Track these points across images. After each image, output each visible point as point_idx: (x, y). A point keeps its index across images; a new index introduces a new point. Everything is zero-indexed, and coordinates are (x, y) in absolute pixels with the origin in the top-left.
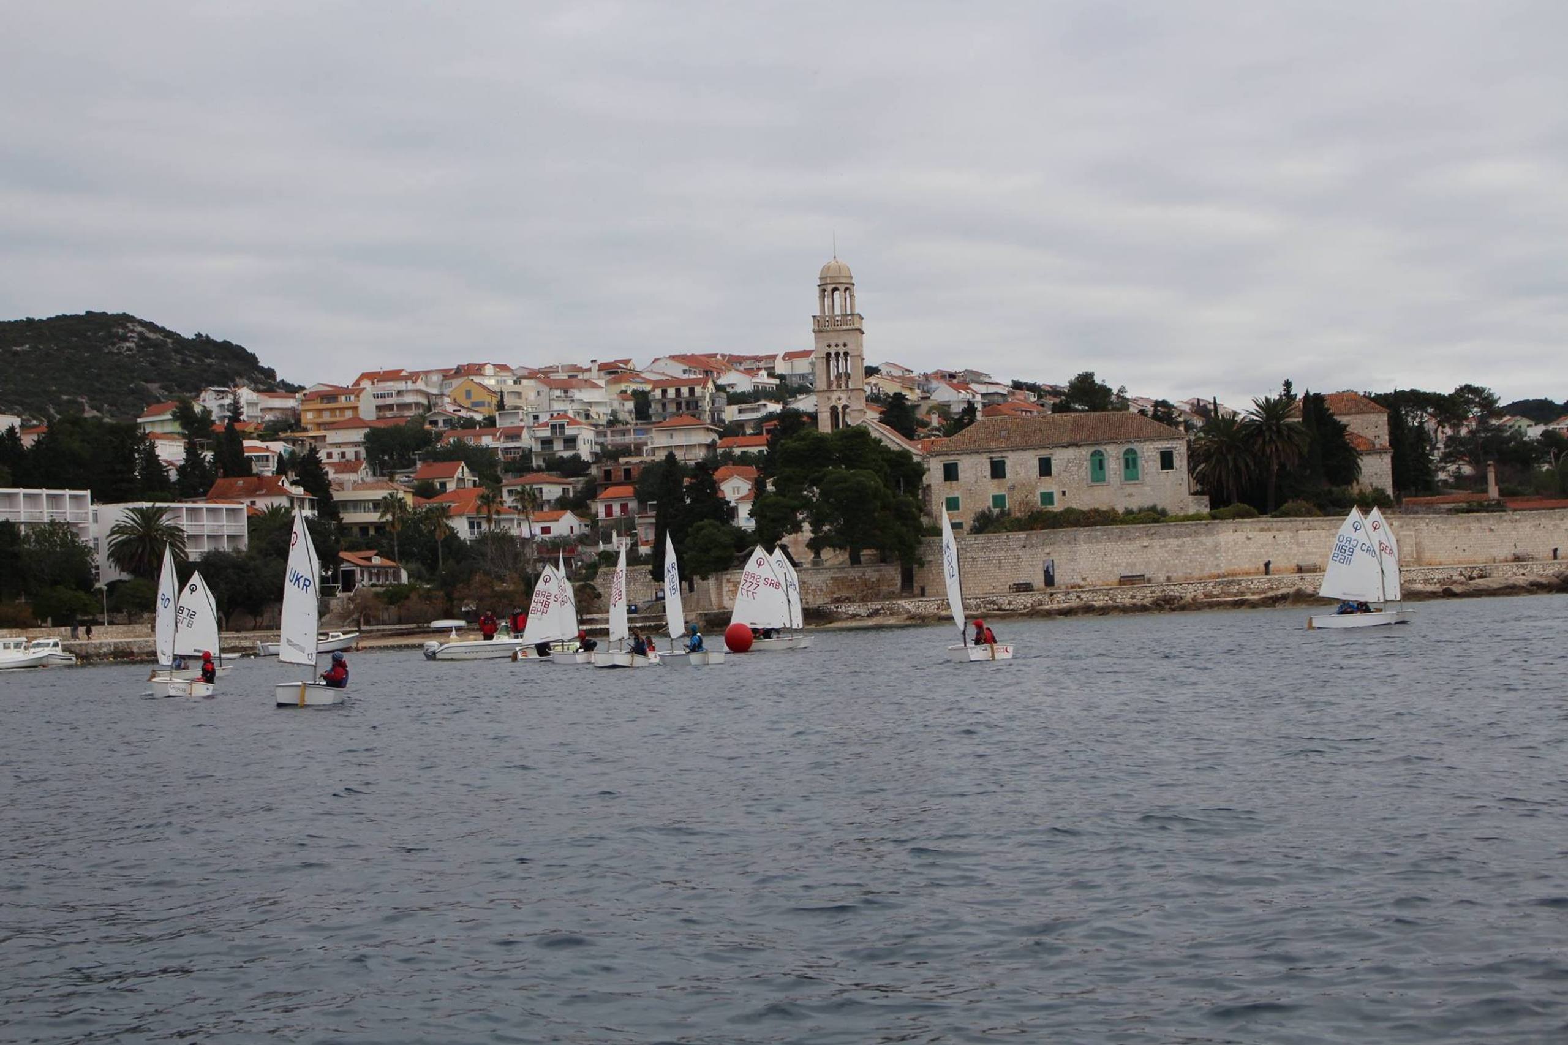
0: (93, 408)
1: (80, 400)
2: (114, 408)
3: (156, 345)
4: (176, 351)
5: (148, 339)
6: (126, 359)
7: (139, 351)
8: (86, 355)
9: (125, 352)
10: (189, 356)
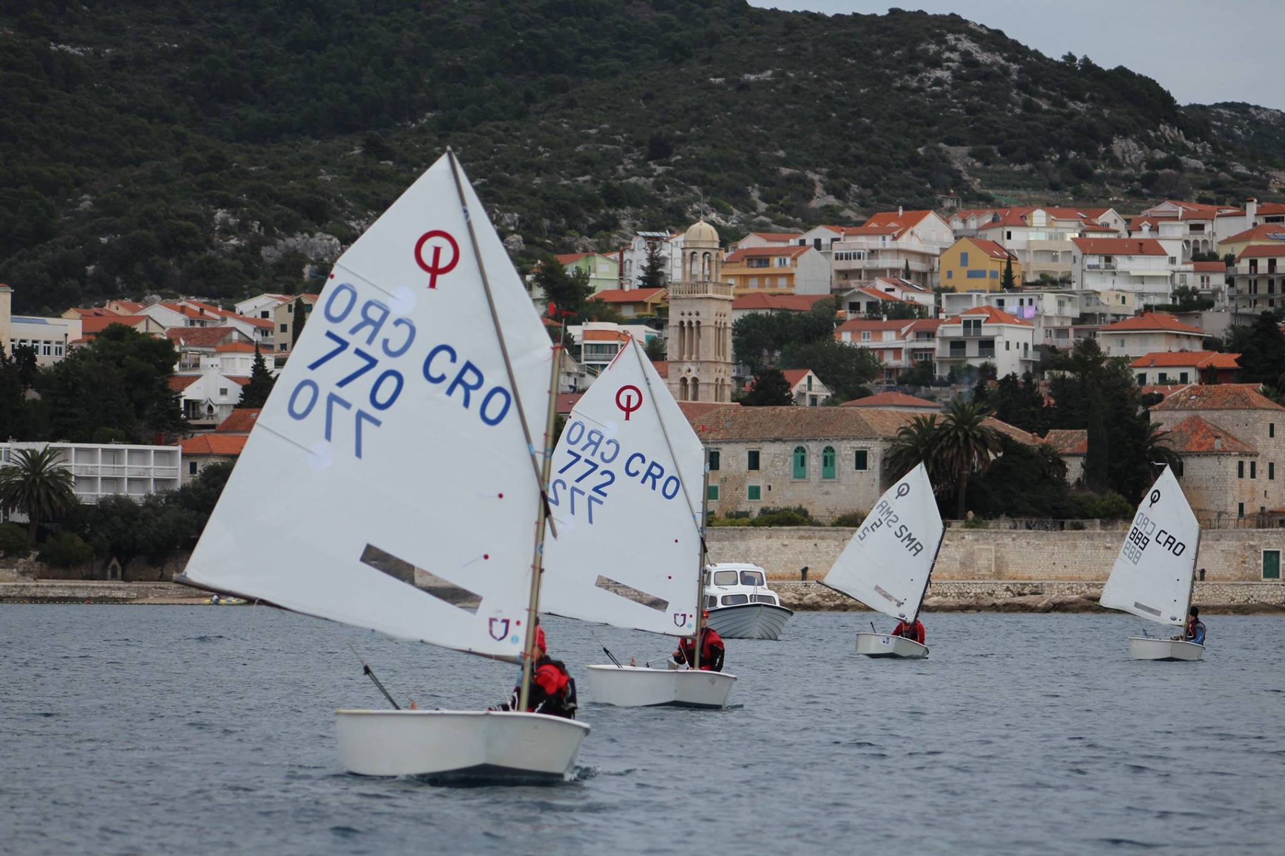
0: (830, 190)
1: (810, 175)
2: (869, 192)
3: (986, 74)
4: (1021, 87)
5: (976, 64)
6: (928, 102)
7: (954, 86)
8: (862, 91)
9: (930, 87)
10: (1041, 96)
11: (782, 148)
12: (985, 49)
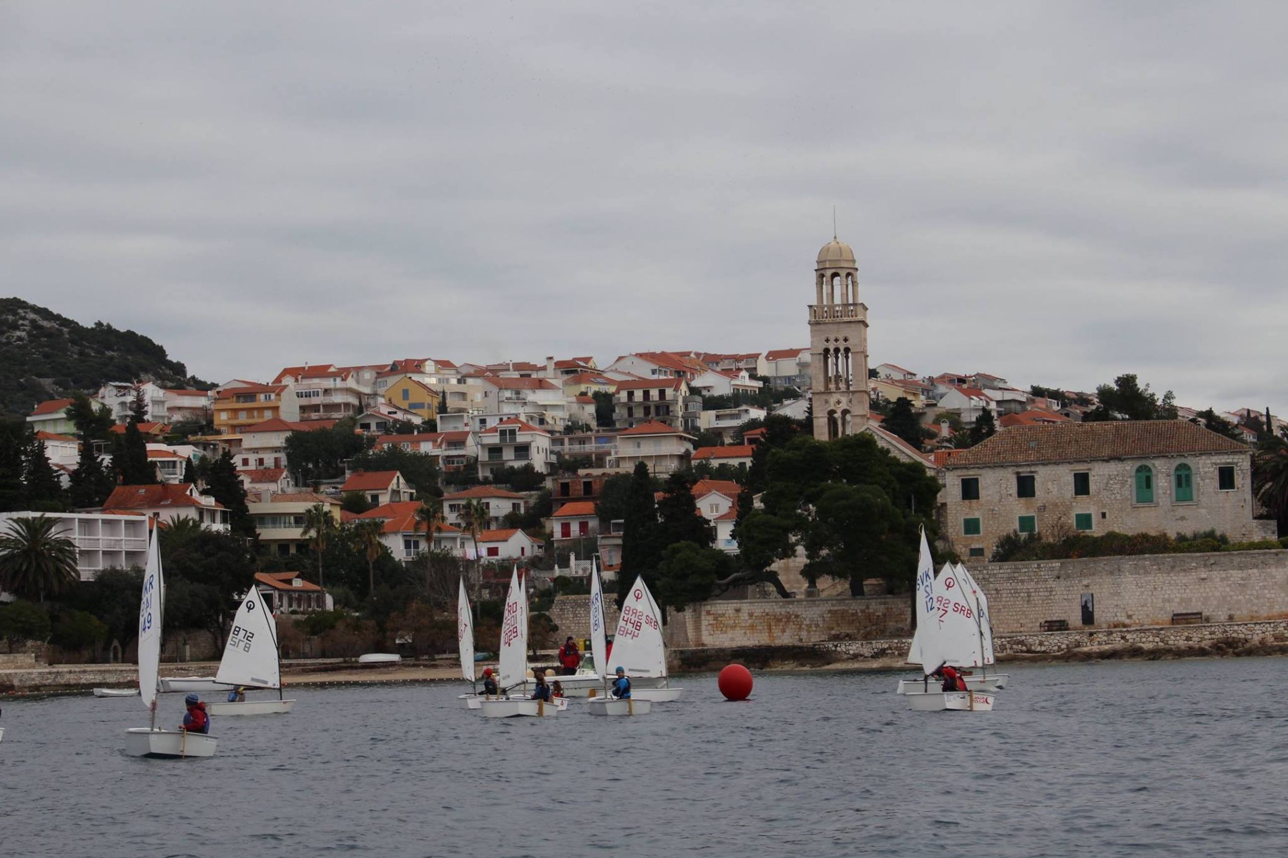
3: (49, 334)
4: (73, 342)
5: (41, 327)
6: (16, 350)
7: (31, 342)
9: (15, 341)
10: (87, 347)
12: (42, 318)
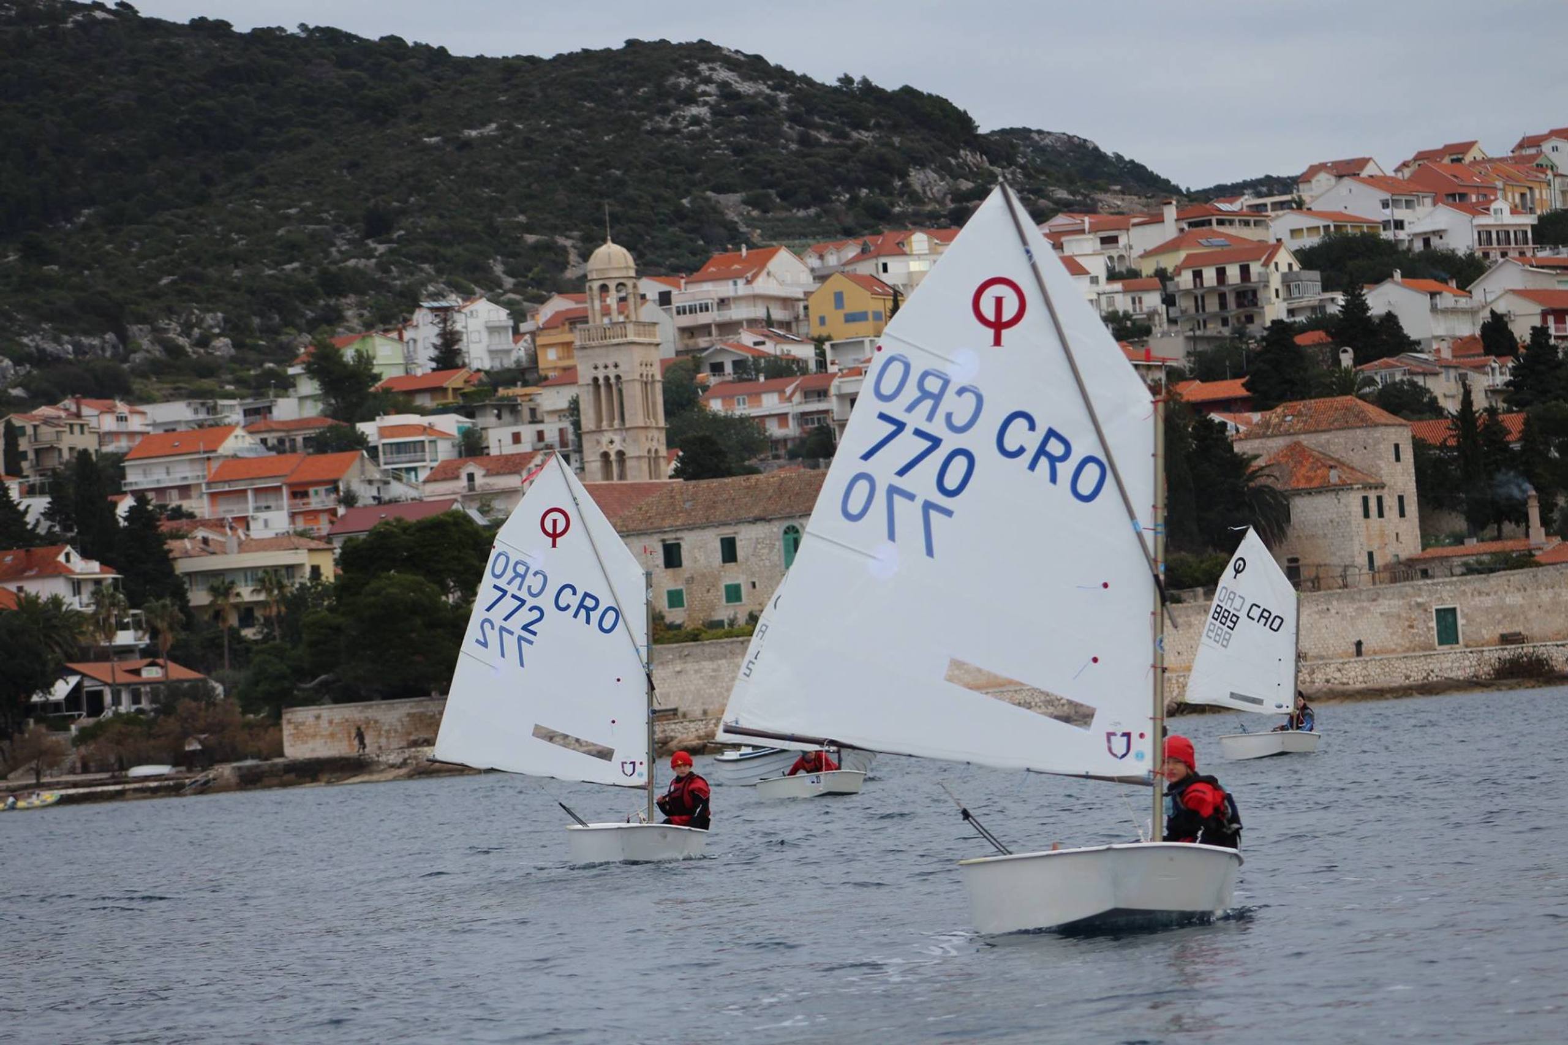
1: (561, 241)
3: (750, 107)
4: (794, 118)
5: (738, 95)
6: (686, 144)
7: (715, 125)
8: (606, 138)
9: (686, 127)
10: (818, 127)
11: (522, 212)
12: (746, 77)
